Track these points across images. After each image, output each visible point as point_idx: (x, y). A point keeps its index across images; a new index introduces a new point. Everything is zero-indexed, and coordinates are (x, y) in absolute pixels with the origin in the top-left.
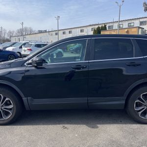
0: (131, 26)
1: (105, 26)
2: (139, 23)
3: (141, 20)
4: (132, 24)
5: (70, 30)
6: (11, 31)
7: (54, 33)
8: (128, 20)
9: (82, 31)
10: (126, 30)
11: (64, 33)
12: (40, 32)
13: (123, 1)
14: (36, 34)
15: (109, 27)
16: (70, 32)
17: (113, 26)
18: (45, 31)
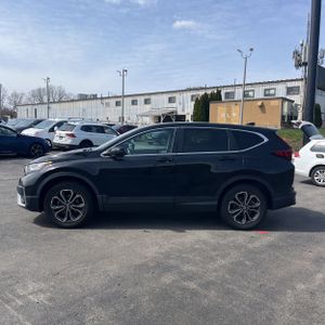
0: (269, 95)
1: (219, 92)
2: (285, 91)
3: (290, 85)
4: (272, 92)
5: (147, 97)
6: (19, 92)
7: (113, 101)
8: (265, 83)
9: (171, 100)
10: (259, 103)
11: (134, 103)
12: (83, 98)
13: (251, 50)
14: (72, 101)
15: (227, 94)
16: (147, 102)
17: (233, 93)
18: (95, 97)
